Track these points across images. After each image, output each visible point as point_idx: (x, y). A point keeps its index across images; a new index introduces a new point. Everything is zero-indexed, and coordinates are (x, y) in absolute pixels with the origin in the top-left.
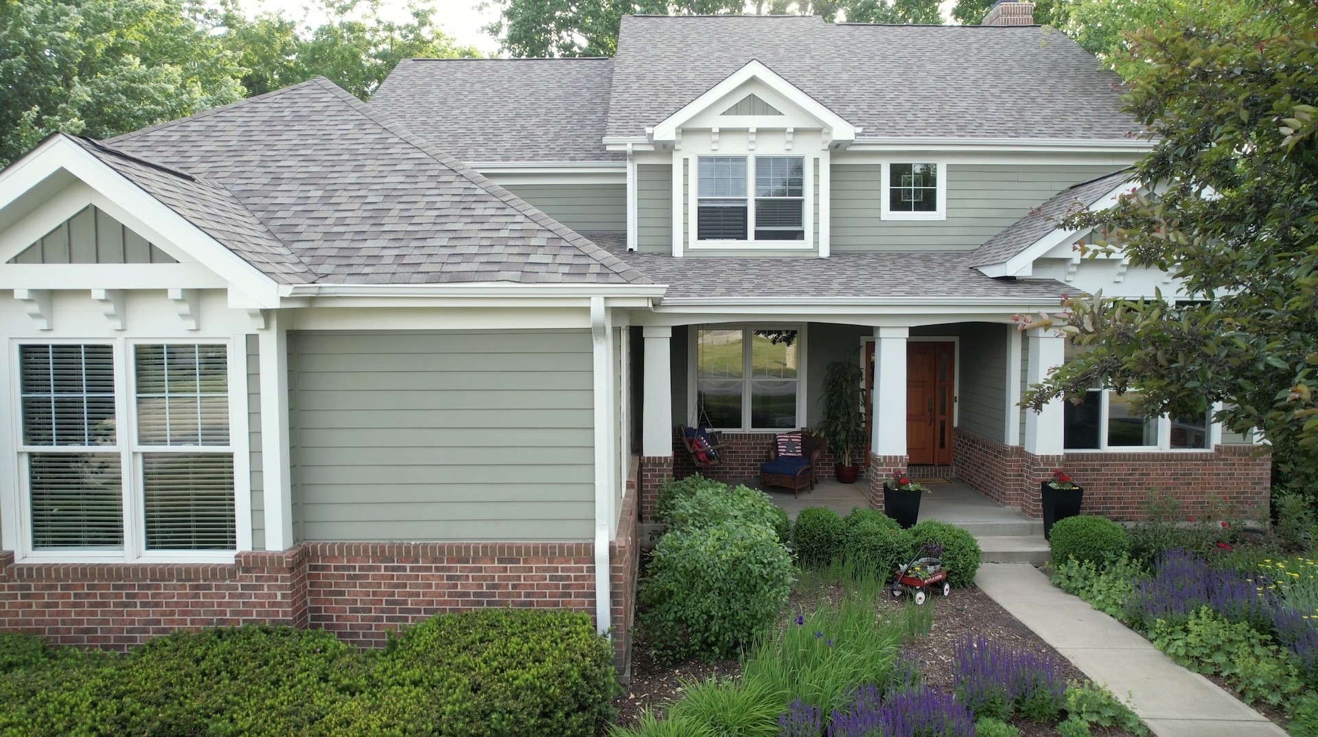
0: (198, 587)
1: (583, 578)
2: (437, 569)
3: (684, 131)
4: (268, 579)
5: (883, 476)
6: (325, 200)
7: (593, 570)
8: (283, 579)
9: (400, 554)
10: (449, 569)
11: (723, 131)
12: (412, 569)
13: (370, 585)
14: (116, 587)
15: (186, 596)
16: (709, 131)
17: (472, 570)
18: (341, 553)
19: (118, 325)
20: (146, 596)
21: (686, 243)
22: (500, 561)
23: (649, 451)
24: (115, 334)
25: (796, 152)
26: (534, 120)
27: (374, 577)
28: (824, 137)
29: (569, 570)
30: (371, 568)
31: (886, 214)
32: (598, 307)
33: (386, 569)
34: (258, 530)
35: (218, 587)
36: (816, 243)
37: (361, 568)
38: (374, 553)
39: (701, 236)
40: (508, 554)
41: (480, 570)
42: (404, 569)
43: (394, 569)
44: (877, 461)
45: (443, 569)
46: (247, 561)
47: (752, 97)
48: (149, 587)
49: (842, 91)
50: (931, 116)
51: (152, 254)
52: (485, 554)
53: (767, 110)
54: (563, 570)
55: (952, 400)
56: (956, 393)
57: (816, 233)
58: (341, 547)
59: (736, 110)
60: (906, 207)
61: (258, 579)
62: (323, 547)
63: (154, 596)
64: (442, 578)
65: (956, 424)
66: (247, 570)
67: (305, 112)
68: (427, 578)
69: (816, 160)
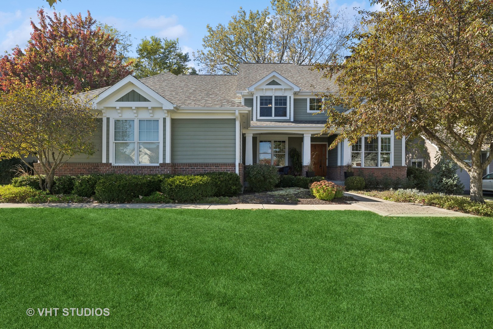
0: (151, 170)
1: (233, 170)
2: (202, 168)
3: (256, 89)
4: (166, 168)
5: (305, 170)
6: (177, 94)
7: (235, 169)
8: (170, 168)
9: (194, 165)
10: (204, 168)
11: (266, 89)
12: (196, 168)
13: (187, 172)
14: (133, 170)
15: (148, 172)
16: (263, 89)
17: (209, 169)
18: (181, 165)
19: (136, 115)
20: (140, 172)
21: (257, 117)
22: (215, 167)
23: (247, 164)
24: (135, 117)
25: (285, 95)
26: (216, 90)
27: (188, 170)
28: (292, 91)
29: (230, 169)
30: (187, 168)
31: (309, 111)
32: (237, 113)
33: (191, 168)
34: (164, 158)
35: (155, 170)
36: (290, 118)
37: (185, 168)
38: (188, 165)
39: (261, 116)
40: (217, 165)
41: (211, 169)
42: (195, 168)
43: (192, 168)
44: (304, 167)
45: (203, 168)
46: (162, 165)
47: (274, 81)
48: (140, 170)
49: (298, 81)
50: (321, 86)
51: (145, 100)
52: (212, 165)
53: (277, 84)
54: (229, 169)
55: (326, 159)
56: (327, 157)
57: (290, 115)
58: (181, 164)
59: (269, 84)
60: (314, 109)
61: (164, 168)
62: (177, 164)
63: (141, 172)
64: (203, 170)
65: (327, 165)
66: (162, 166)
67: (166, 79)
68: (199, 170)
69: (290, 97)
